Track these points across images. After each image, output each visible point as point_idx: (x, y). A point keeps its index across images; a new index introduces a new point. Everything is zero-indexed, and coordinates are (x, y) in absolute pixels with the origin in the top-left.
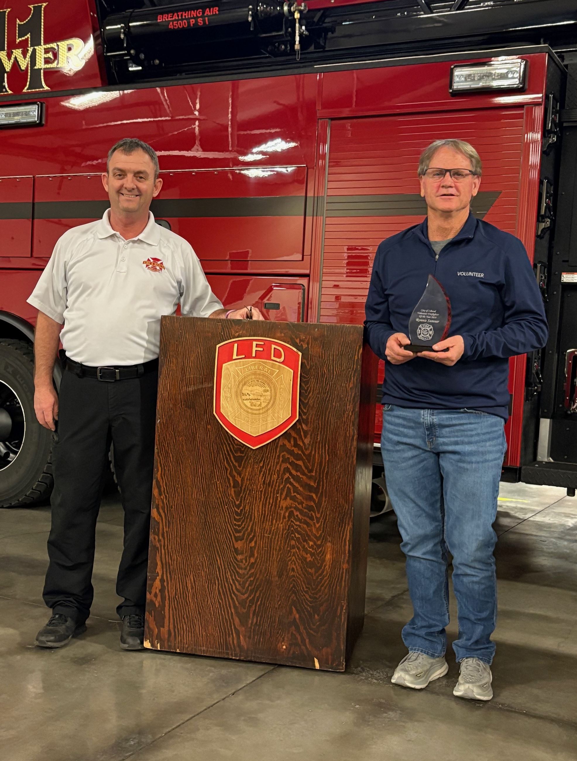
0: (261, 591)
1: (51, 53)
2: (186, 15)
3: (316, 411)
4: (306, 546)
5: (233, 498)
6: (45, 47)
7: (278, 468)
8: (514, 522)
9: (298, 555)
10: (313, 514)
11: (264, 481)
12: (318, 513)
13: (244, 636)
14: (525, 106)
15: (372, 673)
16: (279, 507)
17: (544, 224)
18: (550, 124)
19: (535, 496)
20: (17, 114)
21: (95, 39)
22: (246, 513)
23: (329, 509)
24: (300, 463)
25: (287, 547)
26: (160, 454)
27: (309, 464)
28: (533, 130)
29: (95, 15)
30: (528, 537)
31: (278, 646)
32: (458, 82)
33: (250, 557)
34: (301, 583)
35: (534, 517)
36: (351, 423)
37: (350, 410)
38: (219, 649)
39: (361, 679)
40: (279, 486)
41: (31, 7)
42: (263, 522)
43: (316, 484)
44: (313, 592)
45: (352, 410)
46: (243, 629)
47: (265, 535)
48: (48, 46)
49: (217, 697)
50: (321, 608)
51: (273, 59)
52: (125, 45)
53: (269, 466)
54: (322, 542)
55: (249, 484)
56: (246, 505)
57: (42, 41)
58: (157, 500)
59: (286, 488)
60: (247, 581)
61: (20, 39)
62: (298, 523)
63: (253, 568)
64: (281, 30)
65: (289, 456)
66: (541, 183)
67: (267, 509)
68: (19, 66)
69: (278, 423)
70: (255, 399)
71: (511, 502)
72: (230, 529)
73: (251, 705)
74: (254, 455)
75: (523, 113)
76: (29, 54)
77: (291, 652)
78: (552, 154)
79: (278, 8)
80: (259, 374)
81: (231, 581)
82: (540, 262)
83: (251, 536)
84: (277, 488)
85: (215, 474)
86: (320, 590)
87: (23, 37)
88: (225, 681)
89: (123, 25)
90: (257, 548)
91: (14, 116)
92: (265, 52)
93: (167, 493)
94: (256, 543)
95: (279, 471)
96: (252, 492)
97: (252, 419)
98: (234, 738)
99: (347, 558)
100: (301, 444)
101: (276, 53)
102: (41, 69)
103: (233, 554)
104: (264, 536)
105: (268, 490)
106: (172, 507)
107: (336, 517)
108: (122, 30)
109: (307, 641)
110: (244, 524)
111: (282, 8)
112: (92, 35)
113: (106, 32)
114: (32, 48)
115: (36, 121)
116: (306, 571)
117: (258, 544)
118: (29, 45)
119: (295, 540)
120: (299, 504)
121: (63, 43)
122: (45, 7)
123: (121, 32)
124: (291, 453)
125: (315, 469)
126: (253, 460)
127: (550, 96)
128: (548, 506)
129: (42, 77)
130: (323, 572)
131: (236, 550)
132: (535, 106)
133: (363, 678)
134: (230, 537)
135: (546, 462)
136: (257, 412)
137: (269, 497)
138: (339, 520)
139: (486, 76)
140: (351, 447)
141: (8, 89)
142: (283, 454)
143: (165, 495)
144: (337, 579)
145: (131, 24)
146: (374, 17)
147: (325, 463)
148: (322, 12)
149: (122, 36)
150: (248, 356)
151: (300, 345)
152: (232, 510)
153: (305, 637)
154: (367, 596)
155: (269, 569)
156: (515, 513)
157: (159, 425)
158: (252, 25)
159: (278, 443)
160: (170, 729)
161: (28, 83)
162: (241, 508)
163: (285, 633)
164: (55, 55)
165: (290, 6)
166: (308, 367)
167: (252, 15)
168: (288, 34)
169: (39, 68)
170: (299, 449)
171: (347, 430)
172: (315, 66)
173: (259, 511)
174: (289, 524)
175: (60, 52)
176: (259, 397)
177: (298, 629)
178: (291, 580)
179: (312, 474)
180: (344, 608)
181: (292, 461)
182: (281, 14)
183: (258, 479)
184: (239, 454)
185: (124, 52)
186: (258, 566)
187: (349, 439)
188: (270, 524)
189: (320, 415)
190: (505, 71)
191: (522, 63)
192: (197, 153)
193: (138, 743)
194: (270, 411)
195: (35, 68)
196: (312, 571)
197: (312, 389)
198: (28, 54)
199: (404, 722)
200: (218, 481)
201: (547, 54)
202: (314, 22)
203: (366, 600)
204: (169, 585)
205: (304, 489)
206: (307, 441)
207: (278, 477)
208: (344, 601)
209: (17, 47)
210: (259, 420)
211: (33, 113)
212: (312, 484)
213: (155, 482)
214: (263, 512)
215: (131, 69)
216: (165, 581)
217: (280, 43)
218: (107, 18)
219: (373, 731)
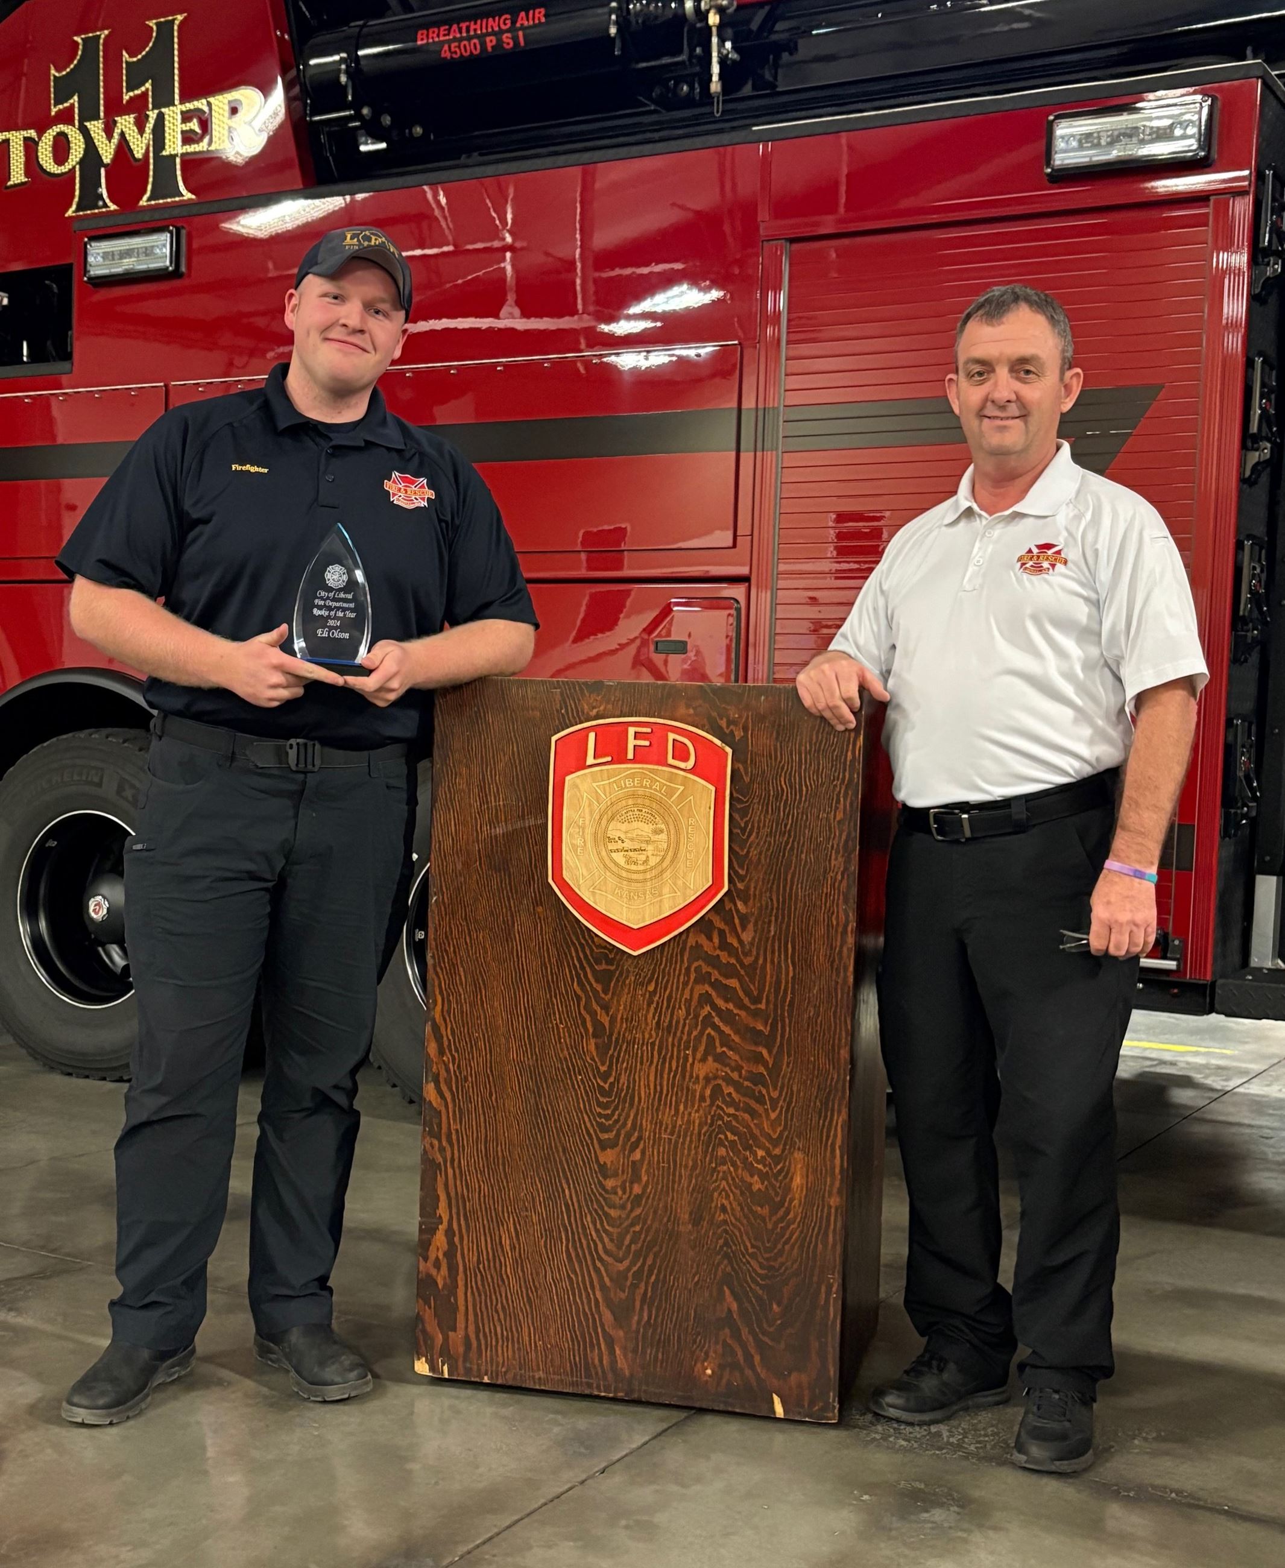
0: (656, 1256)
1: (195, 121)
2: (476, 27)
3: (765, 873)
4: (751, 1159)
5: (593, 1059)
6: (184, 109)
7: (687, 995)
8: (1203, 1097)
9: (733, 1179)
10: (764, 1092)
11: (658, 1023)
12: (775, 1089)
13: (624, 1349)
14: (1212, 198)
16: (691, 1076)
17: (1257, 454)
18: (1267, 235)
19: (1247, 1040)
20: (128, 253)
21: (287, 88)
22: (622, 1090)
23: (796, 1080)
24: (733, 983)
25: (711, 1162)
26: (438, 969)
27: (752, 987)
28: (1228, 246)
29: (286, 37)
30: (1234, 1130)
31: (696, 1370)
32: (1065, 151)
33: (632, 1183)
34: (741, 1236)
35: (1246, 1085)
36: (841, 897)
37: (839, 868)
38: (572, 1376)
39: (874, 1439)
40: (690, 1034)
41: (152, 23)
42: (658, 1110)
43: (768, 1028)
44: (767, 1256)
45: (842, 869)
46: (621, 1333)
47: (663, 1136)
48: (189, 106)
49: (571, 1476)
50: (785, 1290)
51: (666, 116)
52: (350, 98)
53: (668, 991)
54: (784, 1150)
55: (626, 1029)
56: (620, 1074)
57: (177, 97)
58: (435, 1067)
59: (705, 1037)
60: (628, 1232)
61: (131, 94)
62: (731, 1111)
63: (639, 1206)
64: (680, 52)
65: (709, 969)
66: (1249, 364)
67: (665, 1083)
68: (131, 151)
69: (685, 900)
70: (635, 850)
71: (1197, 1054)
72: (588, 1125)
73: (644, 1494)
74: (636, 967)
75: (1208, 213)
77: (724, 1381)
78: (1273, 300)
79: (673, 5)
80: (644, 796)
81: (593, 1233)
82: (1249, 537)
83: (633, 1139)
84: (685, 1037)
85: (553, 1009)
86: (782, 1251)
87: (138, 88)
88: (586, 1444)
89: (344, 55)
90: (646, 1162)
91: (121, 258)
92: (646, 102)
93: (457, 1050)
94: (643, 1153)
95: (688, 1002)
96: (633, 1047)
97: (630, 893)
99: (837, 1184)
100: (736, 944)
101: (671, 102)
102: (176, 155)
103: (597, 1177)
104: (660, 1138)
105: (667, 1040)
106: (466, 1080)
107: (813, 1098)
108: (343, 67)
109: (757, 1359)
110: (617, 1113)
111: (681, 4)
112: (279, 79)
113: (310, 72)
114: (156, 111)
115: (168, 268)
116: (751, 1210)
117: (647, 1156)
118: (150, 106)
119: (725, 1146)
120: (732, 1071)
121: (220, 97)
123: (339, 71)
124: (714, 962)
125: (765, 996)
126: (633, 979)
127: (1267, 172)
128: (1276, 1061)
129: (179, 173)
130: (788, 1212)
131: (602, 1167)
132: (1234, 197)
133: (878, 1436)
134: (589, 1142)
135: (1269, 969)
136: (640, 877)
137: (668, 1056)
138: (818, 1103)
139: (1125, 135)
140: (841, 947)
141: (107, 201)
142: (696, 964)
143: (451, 1055)
144: (816, 1229)
145: (361, 53)
146: (880, 15)
147: (787, 983)
148: (766, 7)
149: (343, 79)
150: (620, 757)
151: (727, 732)
152: (593, 1084)
153: (753, 1351)
154: (883, 1260)
155: (671, 1206)
156: (1206, 1077)
157: (434, 907)
158: (617, 44)
159: (685, 942)
160: (471, 1546)
161: (149, 187)
162: (611, 1080)
163: (710, 1342)
164: (205, 125)
166: (747, 779)
167: (617, 23)
168: (694, 61)
169: (173, 153)
170: (730, 955)
171: (833, 913)
172: (755, 128)
173: (649, 1085)
174: (712, 1113)
175: (213, 119)
176: (644, 846)
177: (736, 1335)
178: (720, 1231)
179: (759, 1006)
180: (834, 1289)
181: (716, 980)
182: (680, 17)
183: (646, 1019)
184: (604, 966)
185: (347, 113)
186: (650, 1201)
187: (836, 931)
188: (673, 1112)
189: (774, 880)
190: (1166, 122)
191: (1204, 104)
194: (667, 875)
195: (164, 153)
196: (765, 1211)
197: (756, 825)
198: (148, 125)
199: (964, 1530)
200: (561, 1023)
201: (1260, 81)
202: (751, 31)
203: (882, 1269)
204: (465, 1242)
205: (743, 1038)
206: (747, 936)
207: (688, 1013)
208: (833, 1274)
209: (125, 110)
210: (645, 894)
211: (161, 249)
212: (760, 1027)
213: (430, 1028)
214: (658, 1088)
215: (363, 148)
216: (454, 1235)
217: (678, 82)
218: (312, 42)
219: (900, 1550)
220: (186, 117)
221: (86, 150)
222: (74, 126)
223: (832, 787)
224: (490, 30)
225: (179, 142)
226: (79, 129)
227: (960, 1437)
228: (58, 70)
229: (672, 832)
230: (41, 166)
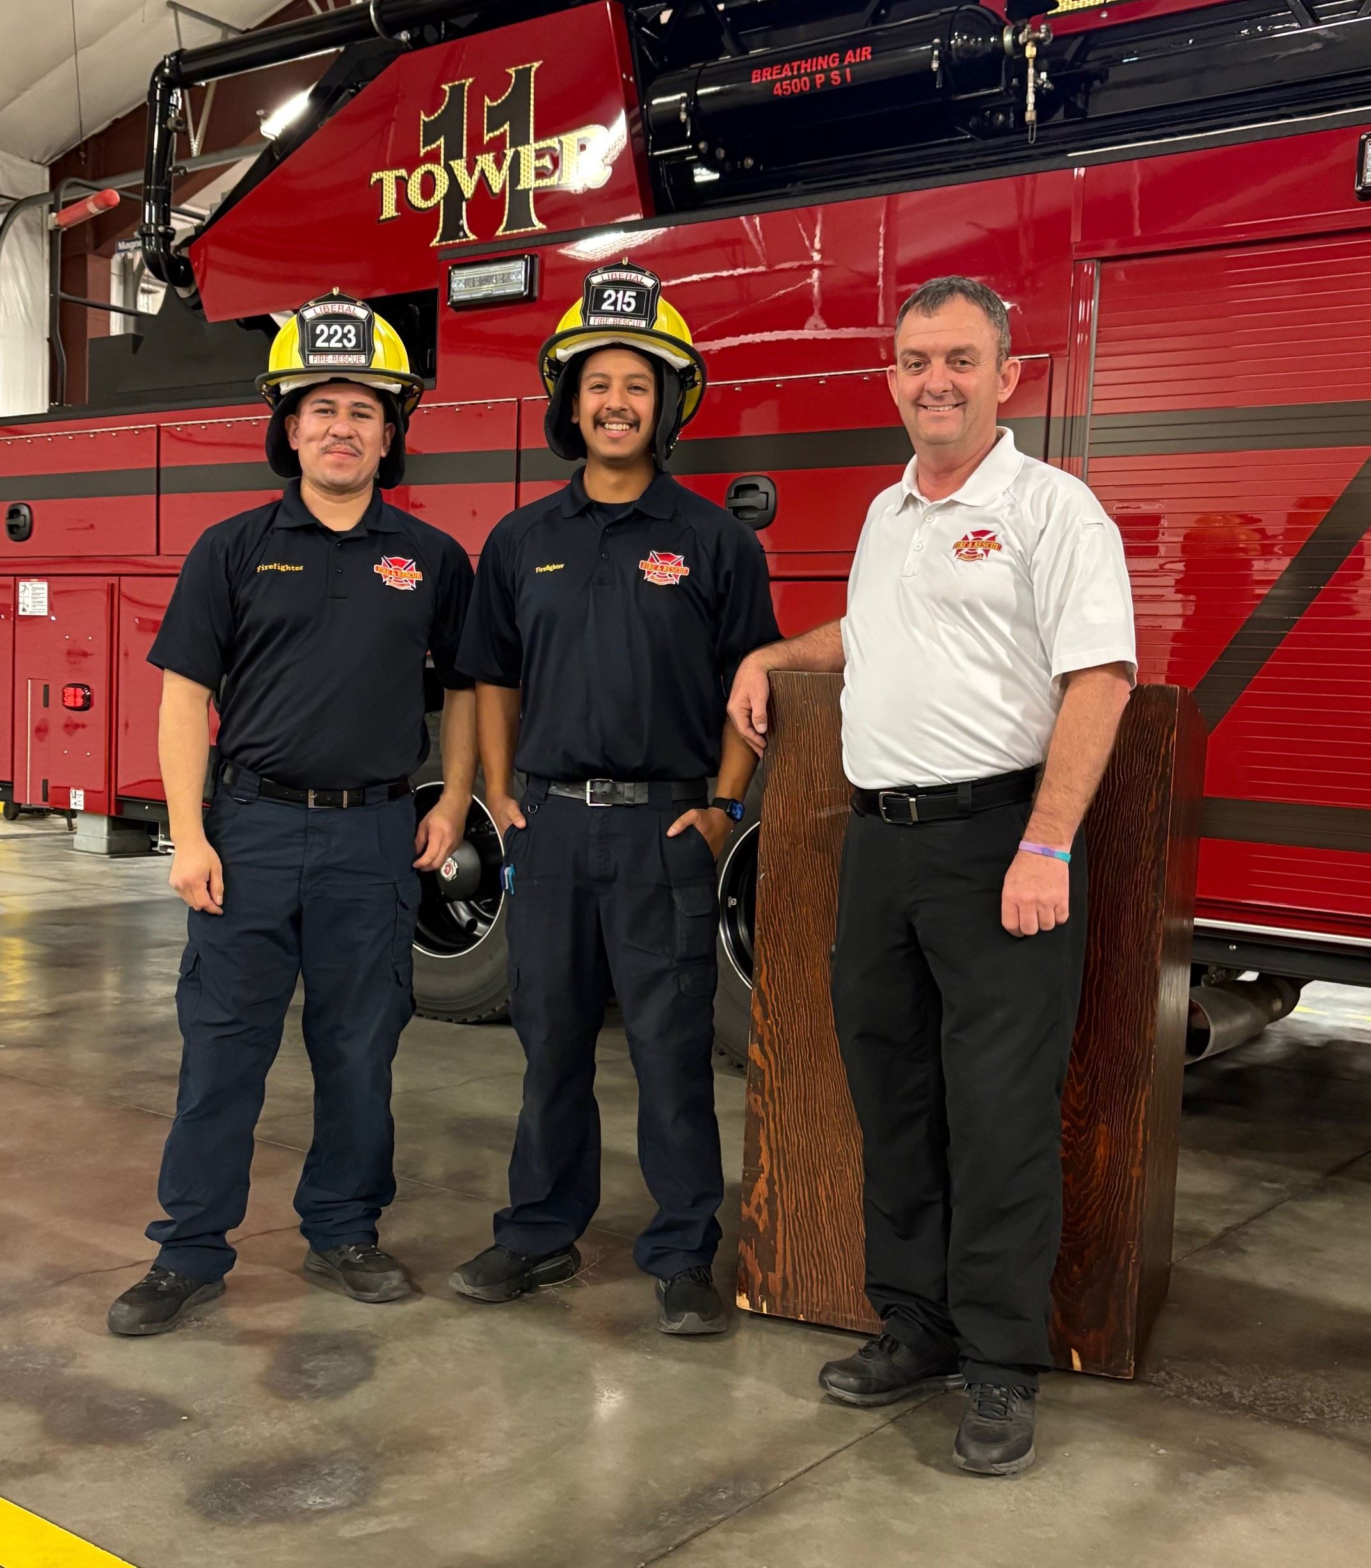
1: (547, 158)
2: (806, 66)
6: (538, 148)
12: (1081, 1064)
15: (1188, 1384)
20: (487, 280)
21: (631, 124)
23: (1104, 1057)
26: (765, 941)
29: (631, 79)
36: (1152, 886)
37: (1149, 858)
39: (1168, 1396)
41: (512, 71)
45: (1153, 859)
48: (542, 144)
49: (880, 1415)
50: (1086, 1253)
51: (980, 144)
52: (689, 134)
54: (1088, 1123)
58: (759, 1029)
61: (491, 135)
64: (998, 83)
68: (490, 187)
76: (507, 163)
79: (992, 39)
86: (1082, 1215)
89: (684, 95)
91: (480, 285)
92: (964, 131)
93: (779, 1015)
98: (917, 1499)
99: (1139, 1156)
101: (987, 131)
102: (530, 189)
106: (788, 1043)
107: (1119, 1074)
108: (683, 105)
111: (1000, 36)
112: (623, 115)
113: (652, 111)
114: (513, 150)
115: (522, 292)
118: (508, 145)
122: (538, 70)
123: (680, 109)
130: (1090, 1182)
133: (1172, 1394)
138: (1124, 1080)
140: (1150, 932)
141: (467, 231)
143: (775, 1018)
144: (1118, 1197)
145: (699, 92)
146: (1191, 42)
147: (1095, 964)
148: (1081, 39)
149: (683, 116)
154: (1176, 1226)
157: (762, 884)
158: (939, 78)
160: (794, 1473)
164: (556, 161)
165: (1016, 33)
167: (939, 58)
168: (1011, 91)
169: (527, 187)
171: (1143, 900)
172: (1070, 155)
180: (1134, 1254)
182: (999, 49)
185: (685, 148)
187: (1146, 918)
192: (814, 330)
193: (734, 1497)
195: (519, 188)
199: (1259, 1489)
202: (1065, 62)
203: (1175, 1235)
204: (785, 1190)
208: (1133, 1240)
209: (485, 150)
213: (757, 994)
215: (698, 179)
216: (775, 1183)
217: (995, 111)
218: (654, 84)
219: (1197, 1504)
220: (539, 155)
221: (450, 186)
222: (440, 164)
223: (1144, 781)
224: (819, 68)
225: (533, 177)
226: (444, 168)
227: (1251, 1399)
228: (427, 116)
230: (409, 202)
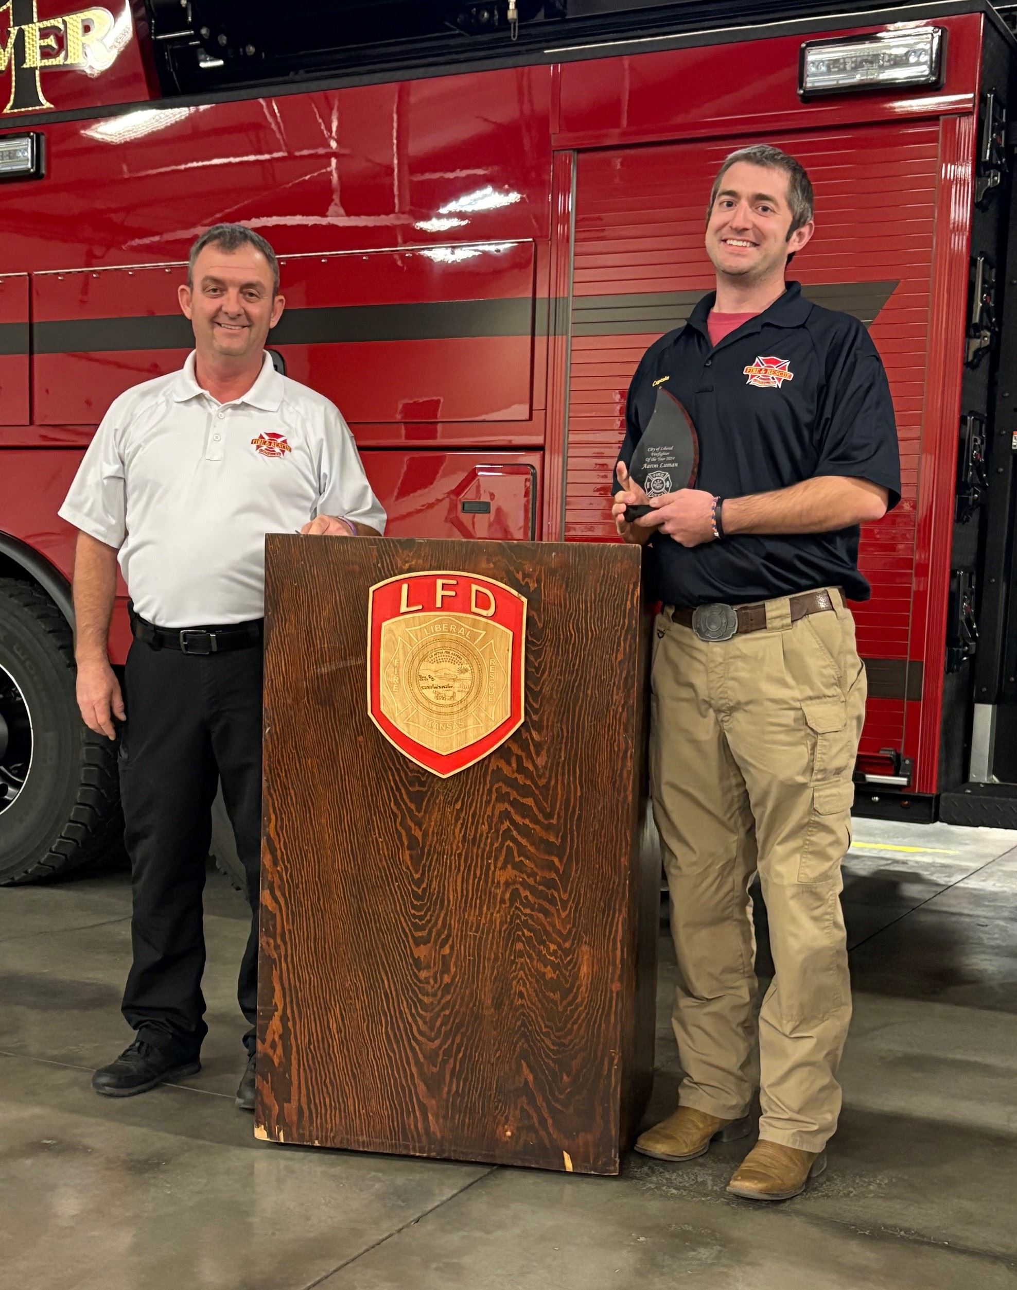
0: (463, 1035)
1: (52, 37)
3: (557, 706)
4: (544, 952)
5: (408, 868)
6: (42, 26)
7: (489, 813)
8: (929, 892)
9: (529, 969)
10: (556, 894)
11: (464, 836)
12: (565, 891)
13: (436, 1115)
14: (942, 118)
15: (668, 1176)
16: (493, 882)
17: (979, 341)
18: (988, 151)
19: (967, 842)
21: (134, 10)
22: (433, 895)
23: (583, 884)
24: (529, 801)
25: (510, 955)
26: (272, 791)
27: (545, 804)
28: (955, 159)
30: (954, 919)
31: (498, 1132)
32: (815, 75)
33: (442, 973)
34: (537, 1020)
35: (965, 881)
36: (622, 727)
37: (620, 702)
38: (392, 1140)
39: (649, 1189)
40: (492, 844)
42: (465, 910)
43: (560, 840)
44: (558, 1034)
45: (622, 702)
46: (434, 1102)
47: (469, 933)
49: (388, 1226)
50: (573, 1063)
51: (468, 39)
52: (190, 19)
53: (473, 809)
54: (573, 944)
55: (436, 842)
56: (432, 881)
58: (269, 874)
59: (505, 849)
60: (439, 1016)
62: (528, 911)
63: (449, 993)
65: (509, 790)
66: (973, 263)
67: (470, 888)
70: (443, 687)
71: (924, 854)
72: (404, 924)
73: (454, 1239)
74: (445, 788)
75: (938, 131)
77: (522, 1141)
78: (993, 208)
80: (450, 640)
81: (410, 1018)
82: (971, 413)
83: (443, 936)
84: (487, 849)
85: (373, 825)
86: (571, 1030)
88: (402, 1197)
90: (454, 956)
92: (452, 26)
93: (289, 861)
94: (452, 948)
95: (490, 818)
96: (443, 857)
97: (439, 724)
99: (618, 972)
100: (531, 768)
101: (472, 28)
103: (412, 969)
104: (466, 935)
105: (472, 851)
106: (297, 887)
107: (598, 899)
109: (550, 1121)
110: (429, 913)
112: (127, 2)
115: (29, 169)
116: (544, 996)
117: (455, 951)
119: (523, 942)
120: (528, 877)
124: (513, 783)
125: (556, 812)
126: (442, 799)
127: (989, 95)
128: (992, 860)
129: (38, 84)
130: (575, 998)
131: (417, 961)
132: (960, 117)
133: (652, 1186)
134: (405, 939)
135: (985, 784)
136: (448, 710)
137: (474, 864)
138: (602, 904)
139: (867, 61)
140: (622, 770)
142: (496, 786)
143: (284, 865)
144: (600, 1011)
147: (575, 800)
149: (184, 2)
150: (429, 607)
151: (523, 584)
152: (408, 889)
153: (546, 1116)
154: (657, 1035)
155: (477, 994)
156: (932, 874)
157: (267, 736)
159: (487, 767)
162: (424, 885)
163: (509, 1107)
164: (61, 41)
166: (540, 625)
169: (32, 66)
170: (526, 777)
171: (615, 740)
172: (546, 52)
173: (456, 890)
174: (511, 913)
176: (451, 683)
177: (532, 1100)
178: (518, 1014)
179: (552, 821)
180: (616, 1062)
181: (514, 799)
183: (454, 833)
184: (417, 788)
185: (188, 33)
186: (458, 989)
187: (618, 755)
188: (477, 913)
189: (564, 713)
190: (902, 51)
191: (935, 35)
194: (471, 708)
195: (25, 66)
196: (557, 996)
197: (548, 666)
199: (725, 1266)
200: (380, 837)
201: (983, 15)
203: (656, 1042)
204: (298, 1026)
205: (538, 849)
206: (540, 761)
207: (490, 828)
208: (615, 1049)
210: (452, 726)
211: (23, 153)
212: (552, 839)
213: (265, 842)
214: (465, 892)
215: (203, 65)
216: (288, 1020)
217: (480, 9)
219: (671, 1284)
220: (44, 34)
223: (613, 632)
227: (722, 1185)
229: (476, 671)
